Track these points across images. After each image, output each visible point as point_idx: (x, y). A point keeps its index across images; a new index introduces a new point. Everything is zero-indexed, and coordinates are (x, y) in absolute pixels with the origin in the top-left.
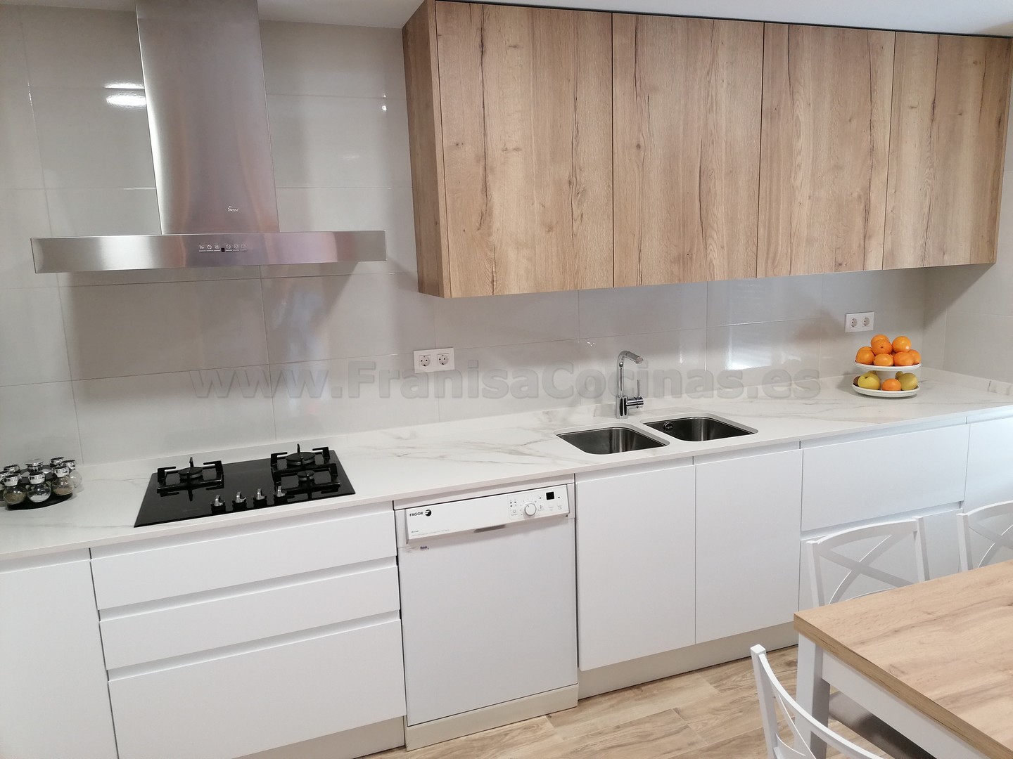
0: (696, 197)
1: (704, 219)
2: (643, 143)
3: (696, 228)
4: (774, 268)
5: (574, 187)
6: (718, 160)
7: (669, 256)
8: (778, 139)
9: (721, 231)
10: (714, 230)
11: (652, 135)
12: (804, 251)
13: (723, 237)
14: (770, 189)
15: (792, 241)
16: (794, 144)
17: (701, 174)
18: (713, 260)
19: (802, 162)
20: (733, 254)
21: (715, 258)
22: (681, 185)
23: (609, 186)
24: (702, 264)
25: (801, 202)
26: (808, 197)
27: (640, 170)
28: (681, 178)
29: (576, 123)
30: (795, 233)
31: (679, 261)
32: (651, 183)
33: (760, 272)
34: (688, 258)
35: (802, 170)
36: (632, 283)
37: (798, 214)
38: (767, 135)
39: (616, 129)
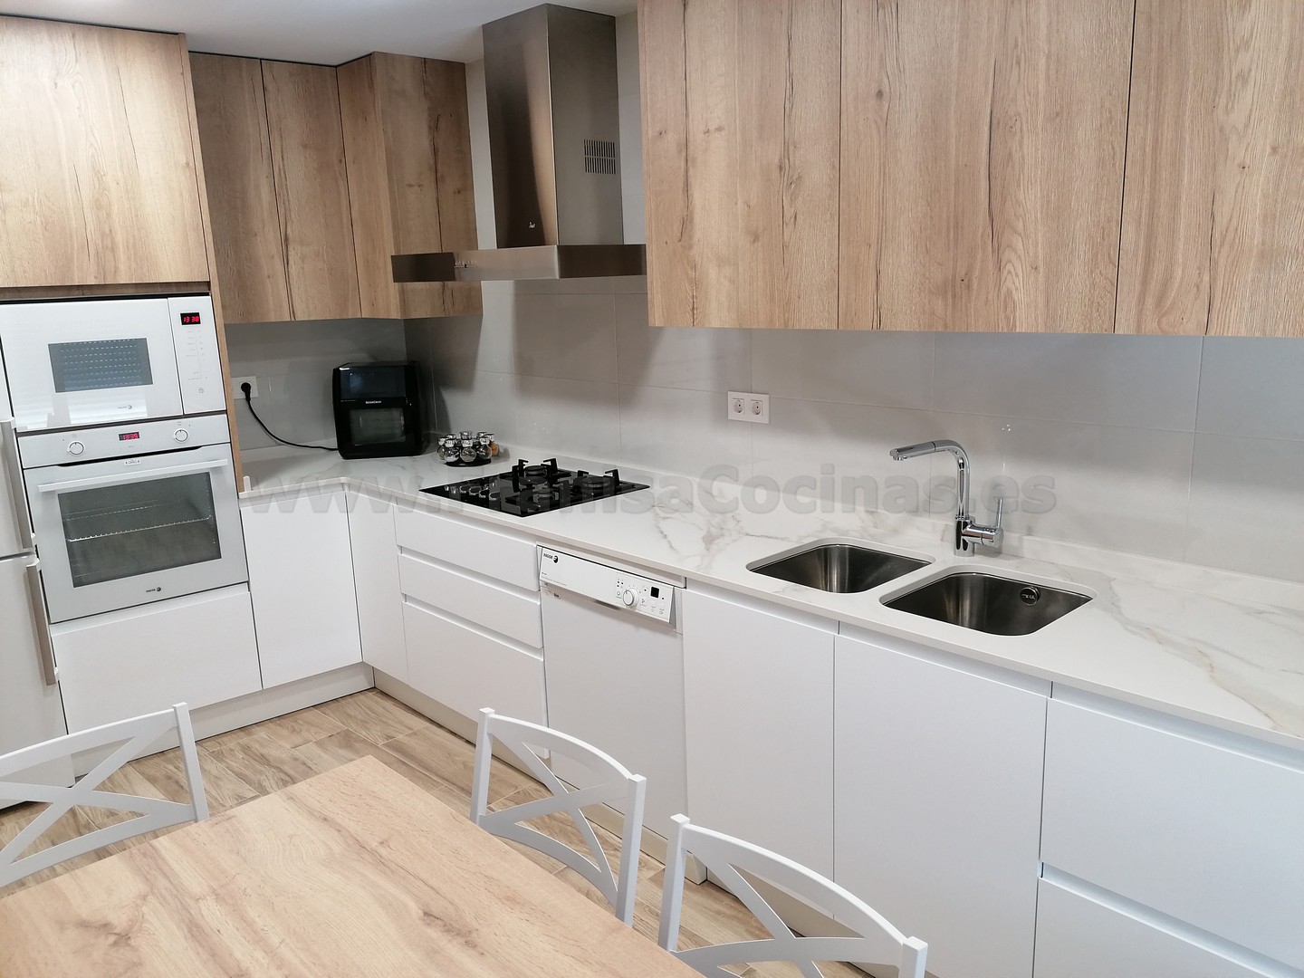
0: (982, 172)
1: (995, 213)
2: (888, 87)
3: (981, 227)
4: (1162, 316)
5: (786, 174)
6: (1030, 95)
7: (927, 281)
8: (1179, 24)
9: (1033, 236)
10: (1017, 233)
11: (902, 70)
12: (1253, 280)
13: (1036, 247)
14: (1156, 141)
15: (1216, 255)
16: (1230, 26)
17: (993, 127)
18: (1014, 292)
19: (1254, 67)
20: (1058, 282)
21: (1017, 289)
22: (953, 151)
23: (834, 166)
24: (990, 298)
25: (1248, 162)
26: (1268, 150)
27: (882, 134)
28: (954, 140)
29: (791, 75)
30: (1224, 238)
31: (946, 292)
32: (899, 155)
33: (1123, 320)
34: (963, 286)
35: (1253, 84)
36: (866, 324)
37: (1236, 192)
38: (1150, 20)
39: (846, 71)
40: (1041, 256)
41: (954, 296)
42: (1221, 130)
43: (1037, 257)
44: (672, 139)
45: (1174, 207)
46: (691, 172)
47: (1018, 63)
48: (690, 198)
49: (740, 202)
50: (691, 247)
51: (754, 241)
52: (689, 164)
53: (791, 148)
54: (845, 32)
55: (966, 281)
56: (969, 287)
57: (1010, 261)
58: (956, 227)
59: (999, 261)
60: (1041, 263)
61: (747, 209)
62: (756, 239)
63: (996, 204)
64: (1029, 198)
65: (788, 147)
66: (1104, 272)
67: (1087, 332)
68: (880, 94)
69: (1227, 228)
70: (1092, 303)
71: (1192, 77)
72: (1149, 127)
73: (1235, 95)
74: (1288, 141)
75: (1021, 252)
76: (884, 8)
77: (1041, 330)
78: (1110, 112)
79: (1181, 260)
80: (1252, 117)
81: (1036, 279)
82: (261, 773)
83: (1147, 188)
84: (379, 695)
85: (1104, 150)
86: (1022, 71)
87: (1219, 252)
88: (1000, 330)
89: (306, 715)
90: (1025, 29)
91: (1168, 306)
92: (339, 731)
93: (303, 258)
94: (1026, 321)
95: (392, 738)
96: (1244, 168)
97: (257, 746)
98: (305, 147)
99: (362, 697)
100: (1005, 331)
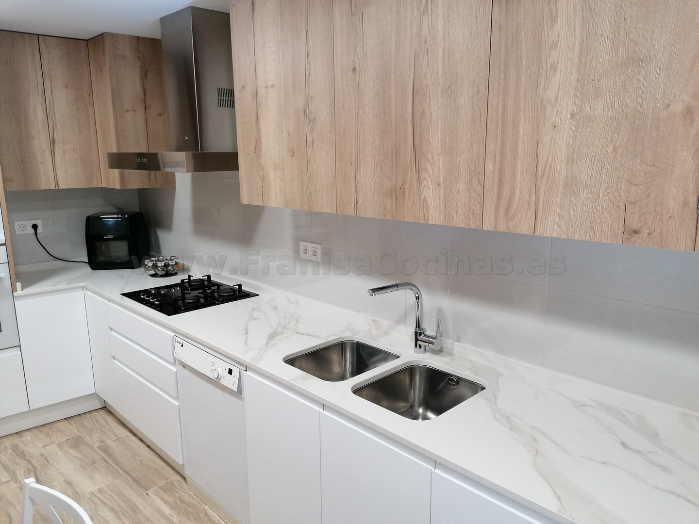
0: (409, 122)
1: (417, 148)
2: (358, 66)
3: (409, 158)
4: (508, 220)
5: (307, 116)
6: (434, 74)
7: (382, 188)
8: (517, 30)
9: (437, 164)
10: (428, 161)
11: (366, 55)
12: (561, 201)
13: (439, 171)
14: (504, 107)
15: (539, 183)
16: (546, 33)
17: (414, 93)
18: (428, 198)
19: (560, 61)
20: (451, 194)
21: (429, 197)
22: (394, 108)
23: (332, 113)
24: (415, 201)
25: (557, 124)
26: (569, 116)
27: (356, 95)
28: (394, 100)
29: (308, 55)
30: (543, 172)
31: (392, 194)
32: (365, 108)
33: (487, 221)
34: (401, 192)
35: (559, 71)
36: (351, 212)
37: (551, 142)
38: (500, 28)
39: (336, 53)
40: (442, 177)
41: (396, 198)
42: (542, 101)
43: (439, 177)
44: (249, 90)
45: (515, 150)
46: (259, 112)
47: (427, 53)
48: (259, 127)
49: (284, 131)
50: (260, 157)
51: (292, 156)
52: (258, 106)
53: (310, 100)
54: (335, 30)
55: (402, 189)
56: (404, 193)
57: (425, 179)
58: (396, 155)
59: (419, 179)
60: (442, 181)
61: (288, 135)
62: (293, 155)
63: (417, 142)
64: (435, 140)
65: (308, 99)
66: (476, 190)
67: (467, 227)
68: (354, 69)
69: (546, 166)
70: (470, 209)
71: (524, 65)
72: (500, 97)
73: (549, 79)
74: (581, 111)
75: (431, 173)
76: (355, 15)
77: (443, 223)
78: (478, 87)
79: (519, 185)
80: (560, 94)
81: (439, 191)
82: (18, 464)
83: (499, 137)
84: (106, 412)
85: (475, 111)
86: (430, 58)
87: (541, 182)
88: (421, 222)
89: (59, 425)
90: (431, 30)
91: (512, 214)
92: (74, 436)
93: (64, 152)
94: (435, 217)
95: (103, 442)
96: (555, 127)
97: (22, 446)
98: (66, 87)
99: (95, 413)
100: (424, 222)
